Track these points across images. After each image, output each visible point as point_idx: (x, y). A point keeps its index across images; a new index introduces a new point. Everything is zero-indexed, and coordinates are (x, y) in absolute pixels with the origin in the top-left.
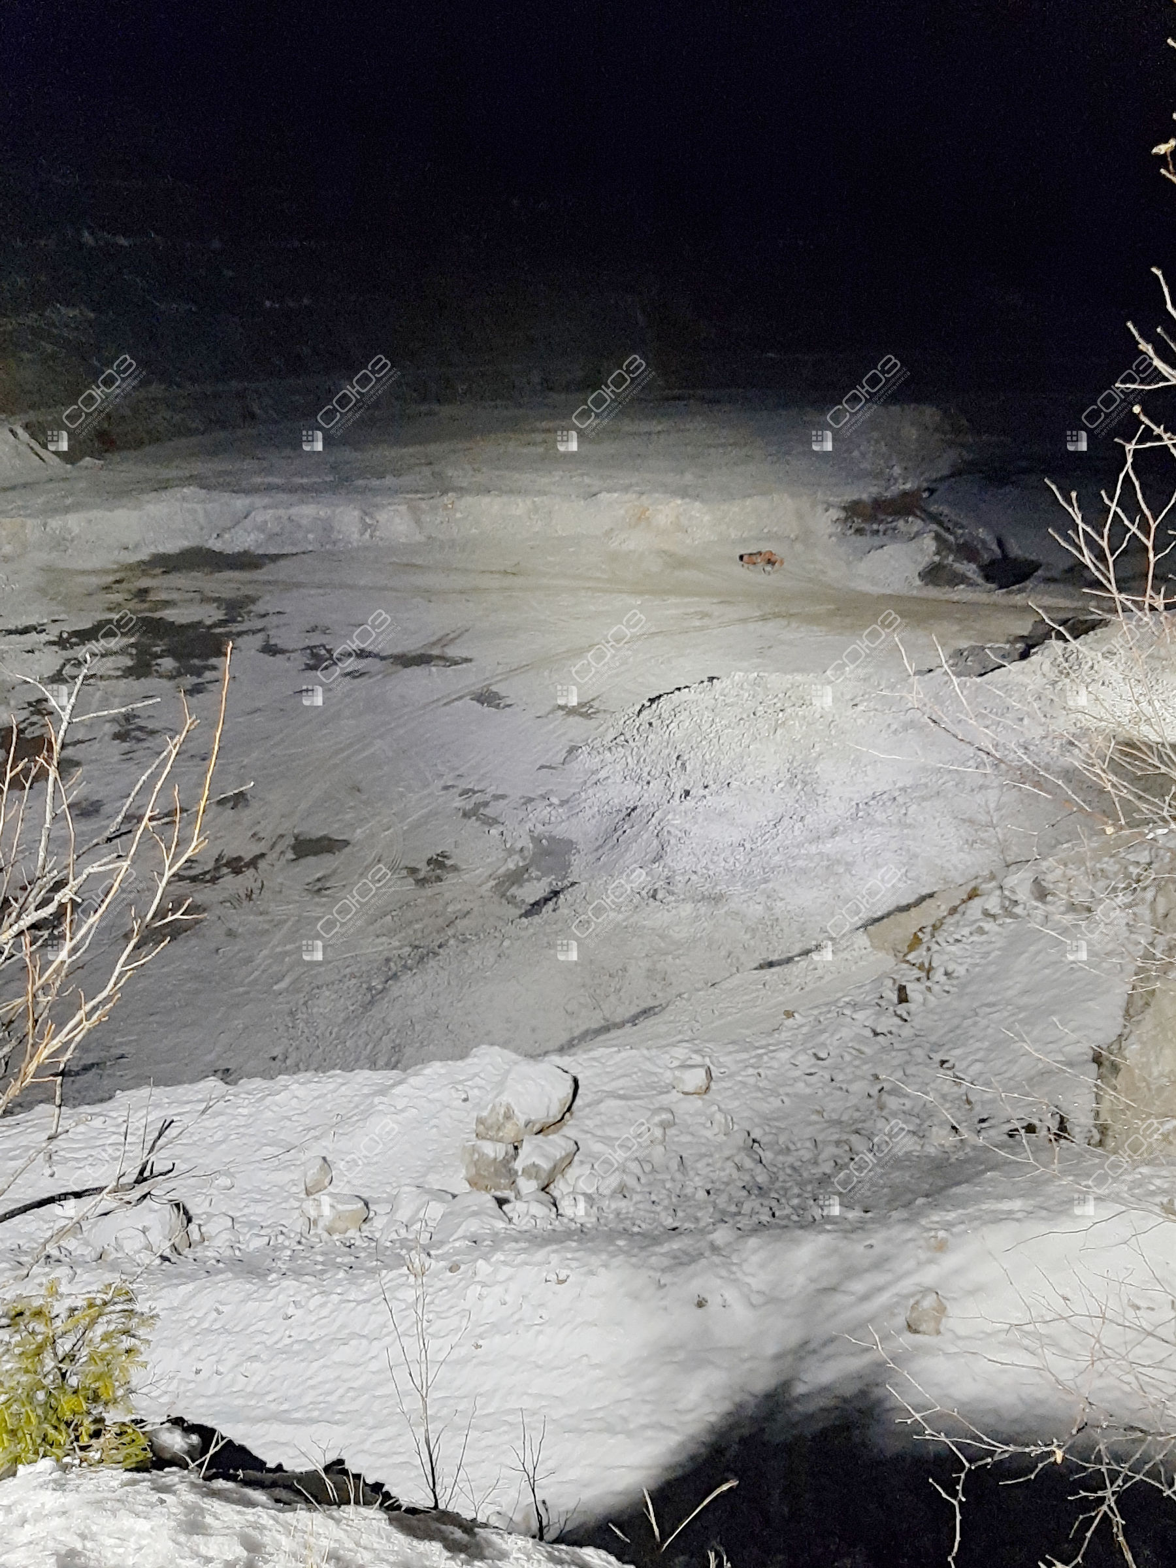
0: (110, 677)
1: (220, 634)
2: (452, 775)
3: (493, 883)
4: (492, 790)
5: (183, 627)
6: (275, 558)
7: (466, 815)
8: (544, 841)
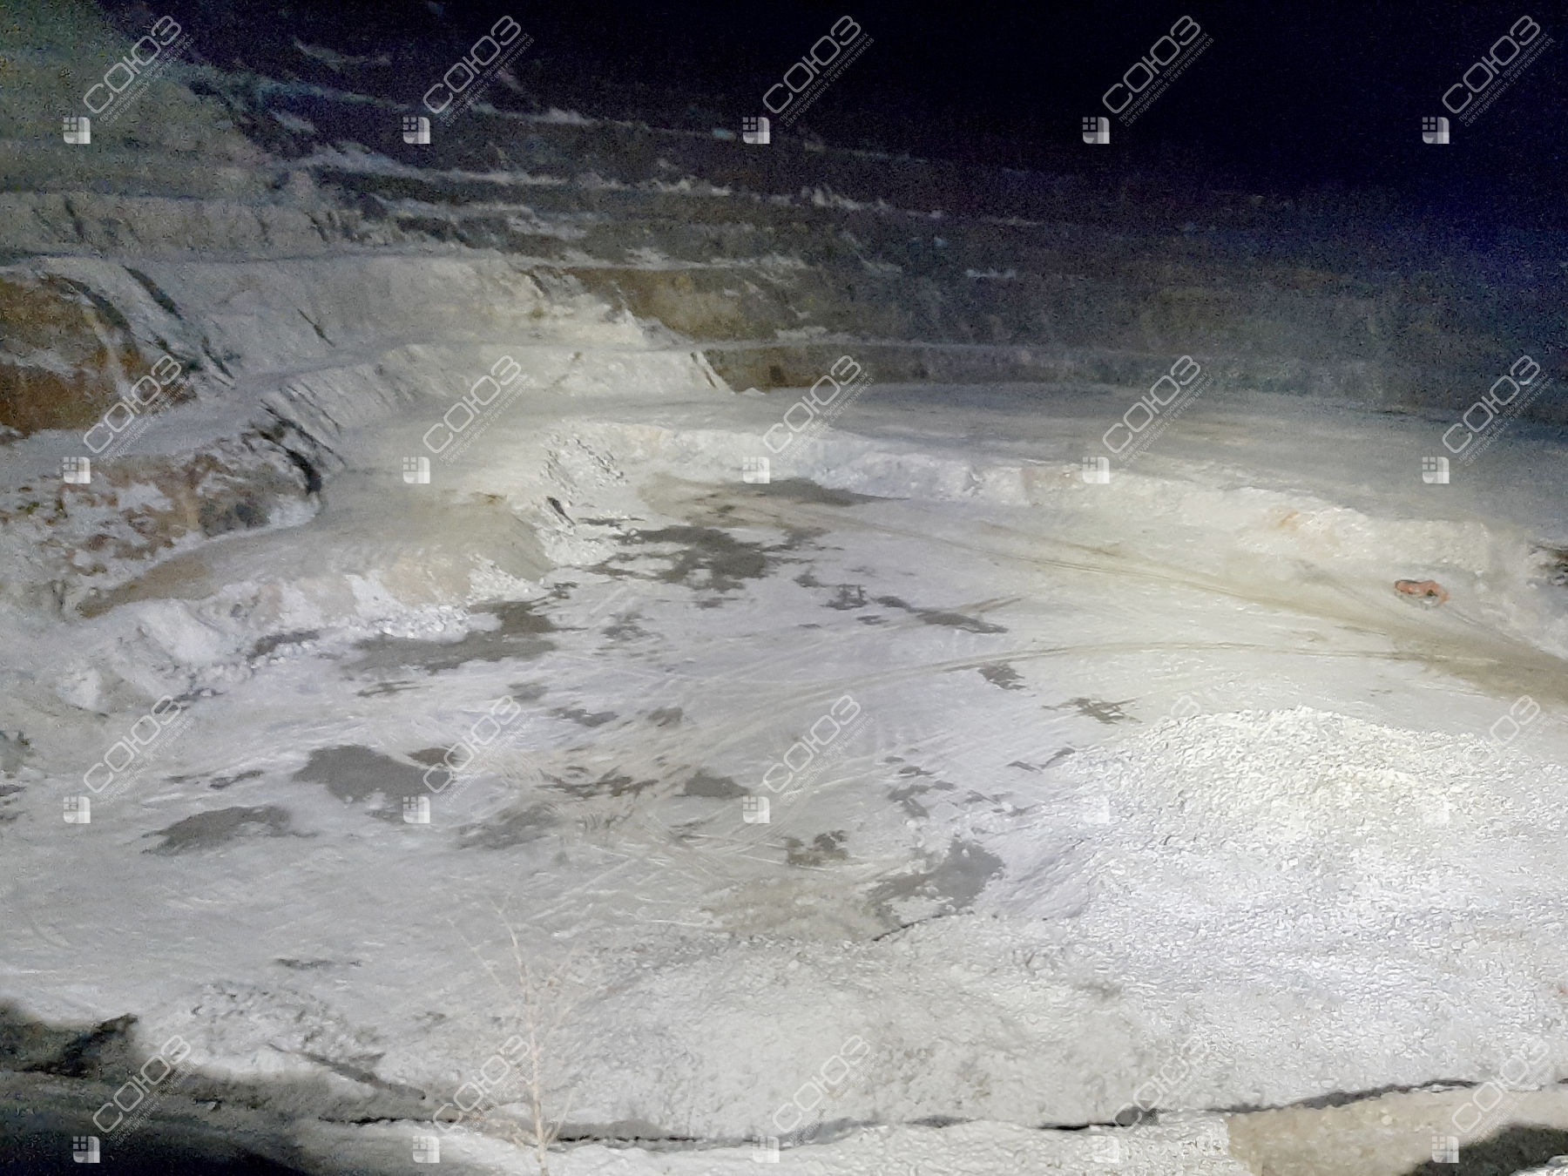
0: (644, 577)
1: (770, 558)
2: (906, 747)
3: (874, 885)
4: (941, 775)
5: (742, 545)
6: (866, 499)
7: (894, 796)
8: (965, 852)
